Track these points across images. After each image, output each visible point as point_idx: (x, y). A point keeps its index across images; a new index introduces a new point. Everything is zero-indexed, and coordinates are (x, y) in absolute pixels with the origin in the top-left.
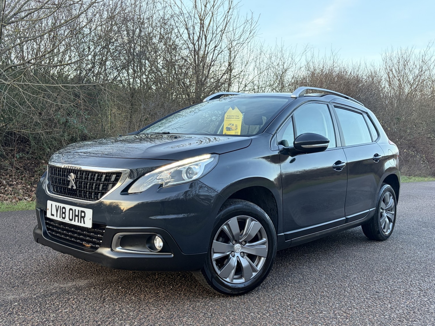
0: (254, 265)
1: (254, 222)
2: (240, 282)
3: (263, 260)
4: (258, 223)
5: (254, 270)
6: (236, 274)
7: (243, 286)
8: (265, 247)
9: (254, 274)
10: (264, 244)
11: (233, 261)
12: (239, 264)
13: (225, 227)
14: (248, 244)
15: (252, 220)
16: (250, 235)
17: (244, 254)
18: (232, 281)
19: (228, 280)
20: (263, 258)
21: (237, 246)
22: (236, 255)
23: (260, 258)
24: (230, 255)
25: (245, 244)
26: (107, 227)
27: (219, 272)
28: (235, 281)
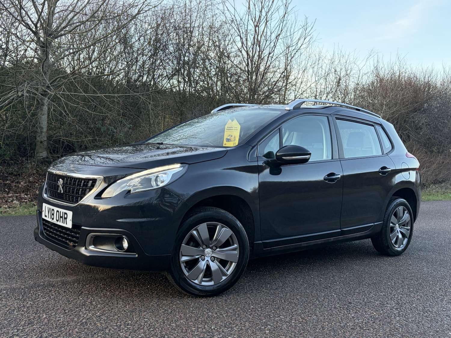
0: (225, 270)
1: (224, 229)
2: (208, 284)
3: (234, 265)
4: (228, 229)
5: (225, 275)
6: (205, 276)
7: (211, 288)
8: (236, 252)
9: (224, 278)
10: (235, 249)
11: (202, 265)
12: (208, 267)
13: (195, 232)
14: (218, 249)
15: (223, 227)
16: (220, 241)
17: (215, 259)
18: (200, 283)
19: (196, 281)
20: (234, 263)
21: (208, 250)
22: (206, 259)
23: (231, 263)
24: (200, 258)
25: (216, 250)
26: (83, 227)
27: (187, 274)
28: (203, 283)
